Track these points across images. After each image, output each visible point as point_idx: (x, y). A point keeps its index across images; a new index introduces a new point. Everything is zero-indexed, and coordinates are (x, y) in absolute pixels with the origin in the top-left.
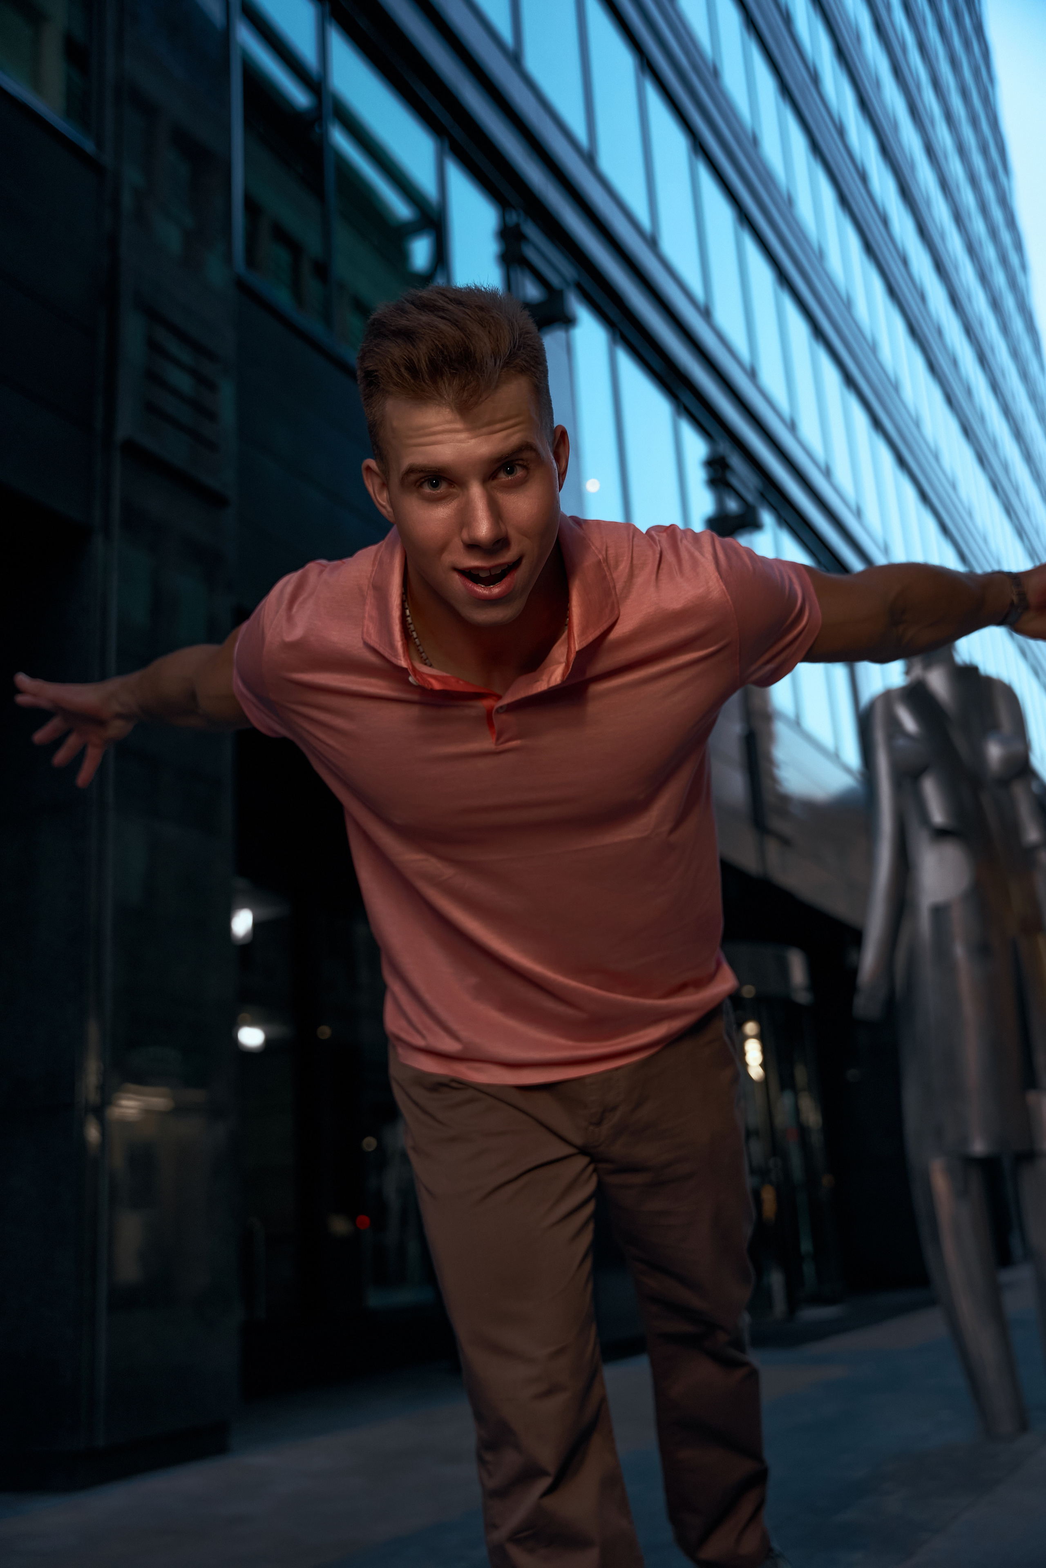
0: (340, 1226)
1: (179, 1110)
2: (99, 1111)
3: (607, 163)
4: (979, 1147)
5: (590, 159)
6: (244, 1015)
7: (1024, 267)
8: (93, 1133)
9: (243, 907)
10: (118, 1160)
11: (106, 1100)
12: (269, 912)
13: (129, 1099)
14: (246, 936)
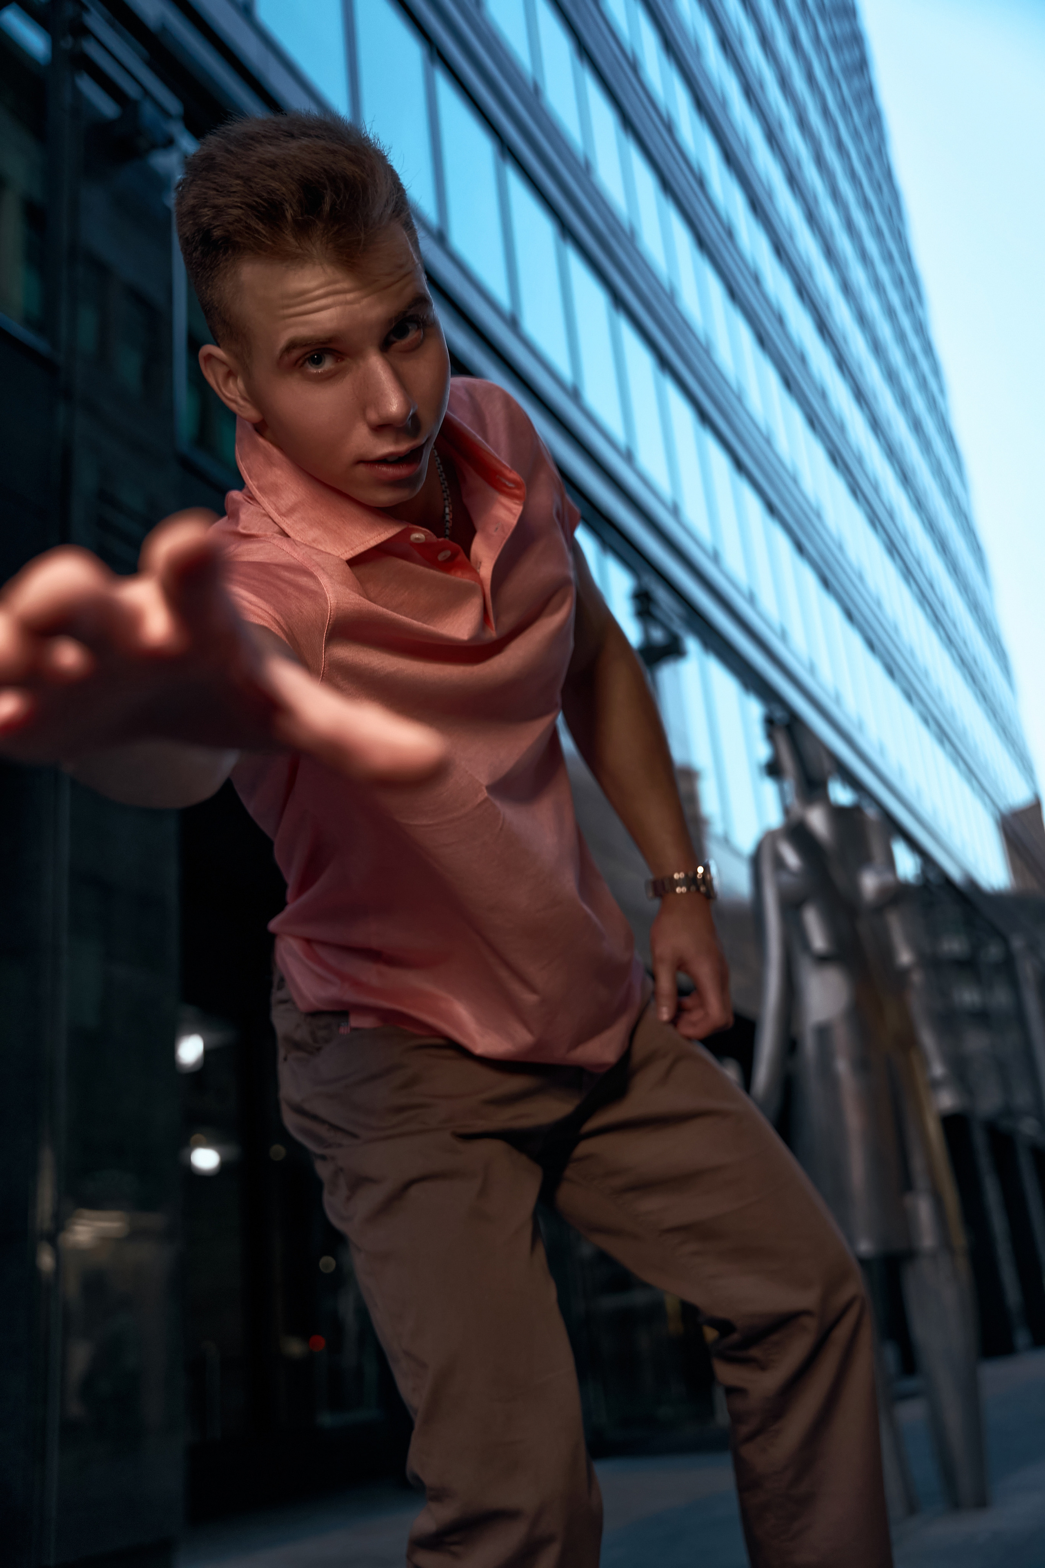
0: (295, 1348)
1: (134, 1235)
2: (52, 1238)
3: (531, 325)
4: (865, 1247)
5: (513, 323)
6: (197, 1136)
7: (942, 391)
8: (46, 1260)
9: (191, 1032)
10: (72, 1287)
11: (60, 1223)
12: (218, 1038)
13: (83, 1225)
14: (196, 1064)
